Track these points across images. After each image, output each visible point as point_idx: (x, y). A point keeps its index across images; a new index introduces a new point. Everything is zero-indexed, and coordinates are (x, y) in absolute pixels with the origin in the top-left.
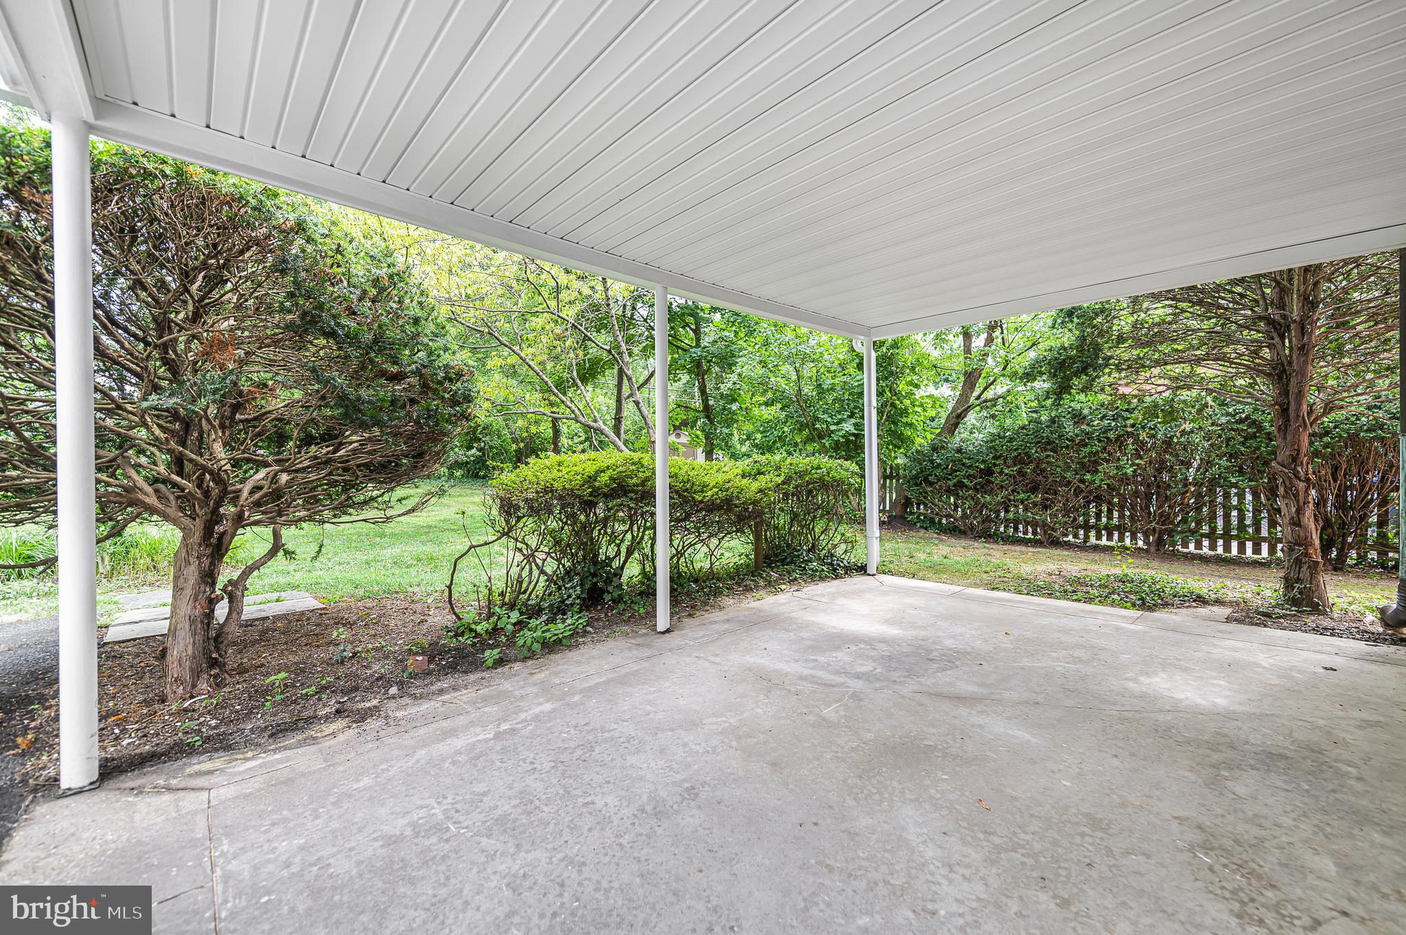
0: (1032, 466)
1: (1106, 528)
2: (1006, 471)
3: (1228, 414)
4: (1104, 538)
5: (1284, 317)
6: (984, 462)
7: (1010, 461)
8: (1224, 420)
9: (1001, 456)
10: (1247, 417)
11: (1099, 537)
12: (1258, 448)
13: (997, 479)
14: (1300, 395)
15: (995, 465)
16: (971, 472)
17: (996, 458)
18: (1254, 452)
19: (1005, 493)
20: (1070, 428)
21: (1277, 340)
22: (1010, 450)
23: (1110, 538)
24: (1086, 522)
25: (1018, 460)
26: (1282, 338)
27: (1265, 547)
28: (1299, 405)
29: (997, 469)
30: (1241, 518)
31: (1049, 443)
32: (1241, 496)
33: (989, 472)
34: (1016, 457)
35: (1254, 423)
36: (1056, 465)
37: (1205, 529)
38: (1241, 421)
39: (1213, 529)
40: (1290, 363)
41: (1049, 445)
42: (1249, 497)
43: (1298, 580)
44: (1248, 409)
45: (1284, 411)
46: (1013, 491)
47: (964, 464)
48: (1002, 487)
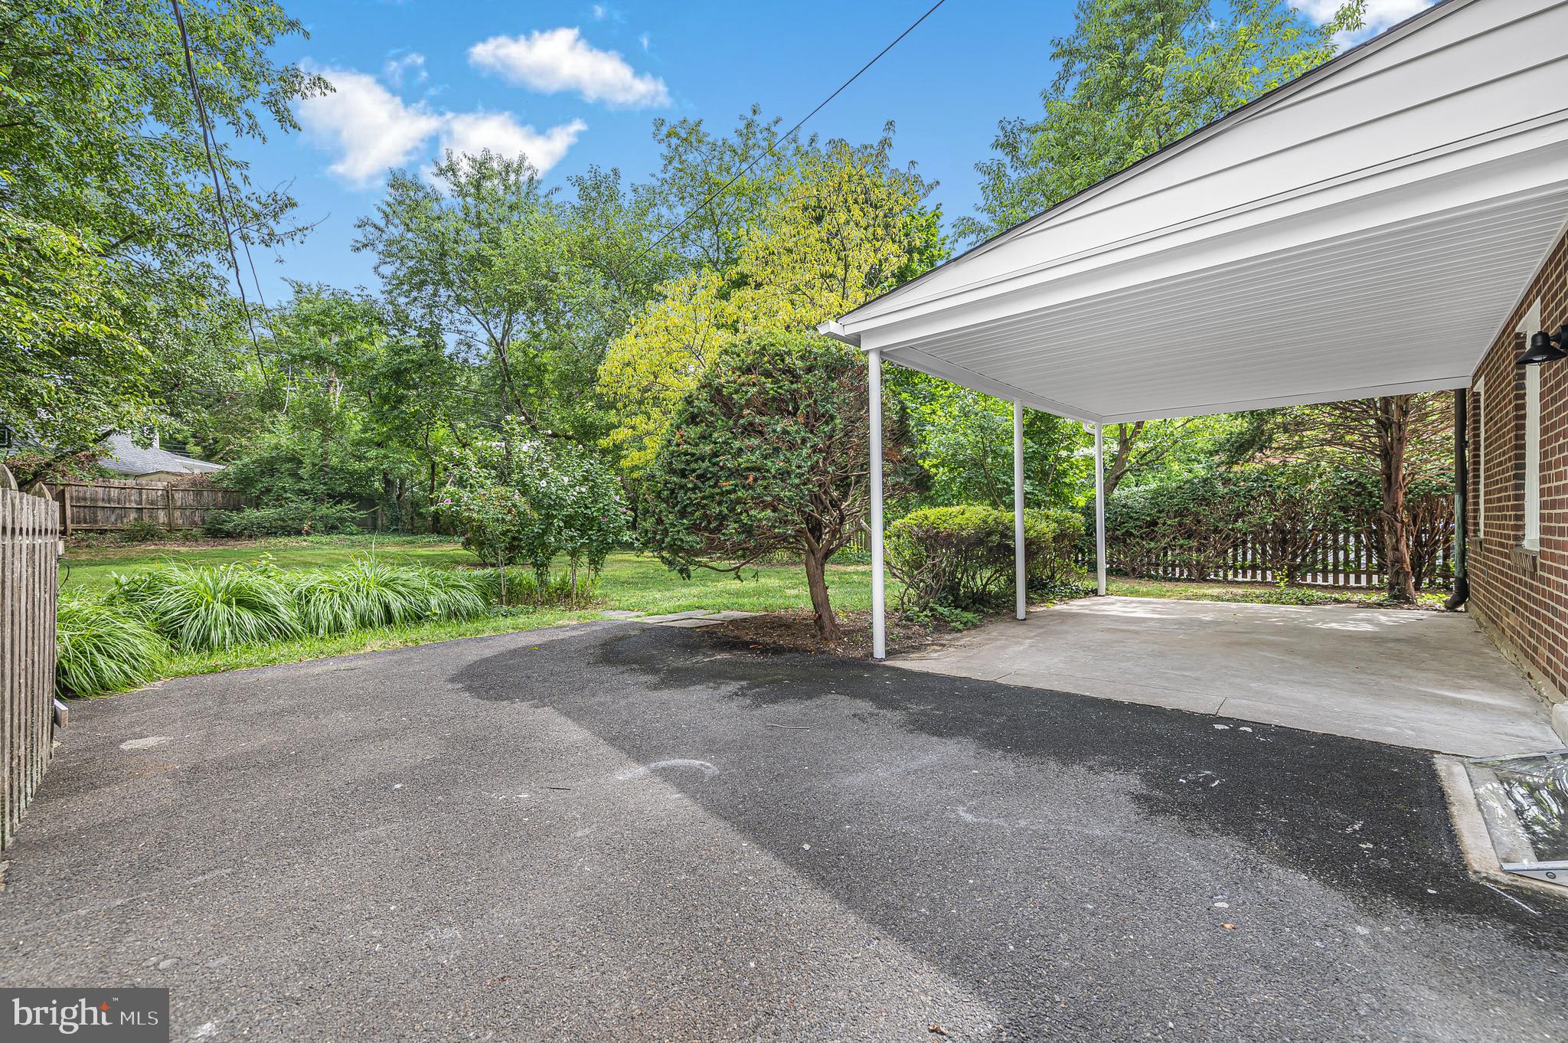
0: (1191, 518)
1: (1242, 567)
2: (1169, 522)
3: (1342, 478)
4: (1240, 576)
5: (1388, 419)
6: (1149, 515)
7: (1172, 514)
8: (1338, 482)
9: (1163, 511)
10: (1355, 480)
11: (1235, 575)
12: (1363, 503)
13: (1160, 529)
14: (1398, 469)
15: (1159, 518)
16: (1138, 523)
17: (1160, 512)
18: (1360, 506)
19: (1167, 540)
20: (1221, 489)
21: (1384, 433)
22: (1171, 506)
23: (1244, 575)
24: (1225, 564)
25: (1179, 514)
26: (1387, 432)
27: (1364, 577)
28: (1397, 475)
29: (1161, 521)
30: (1347, 556)
31: (1204, 499)
32: (1346, 540)
33: (1154, 523)
34: (1176, 511)
35: (1360, 485)
36: (1209, 516)
37: (1319, 566)
38: (1350, 483)
39: (1325, 567)
40: (1392, 448)
41: (1204, 501)
42: (1352, 539)
43: (1398, 584)
44: (1355, 474)
45: (1389, 478)
46: (1174, 538)
47: (1131, 518)
48: (1164, 535)
